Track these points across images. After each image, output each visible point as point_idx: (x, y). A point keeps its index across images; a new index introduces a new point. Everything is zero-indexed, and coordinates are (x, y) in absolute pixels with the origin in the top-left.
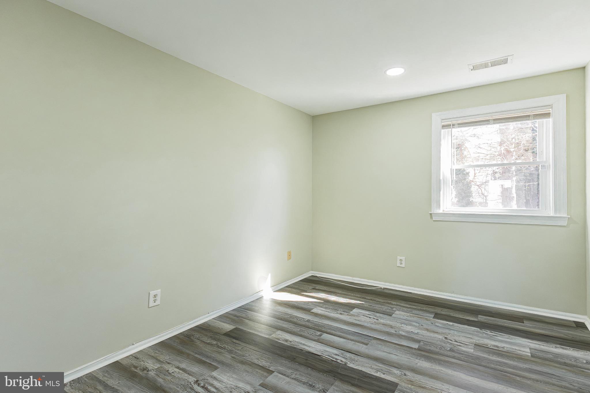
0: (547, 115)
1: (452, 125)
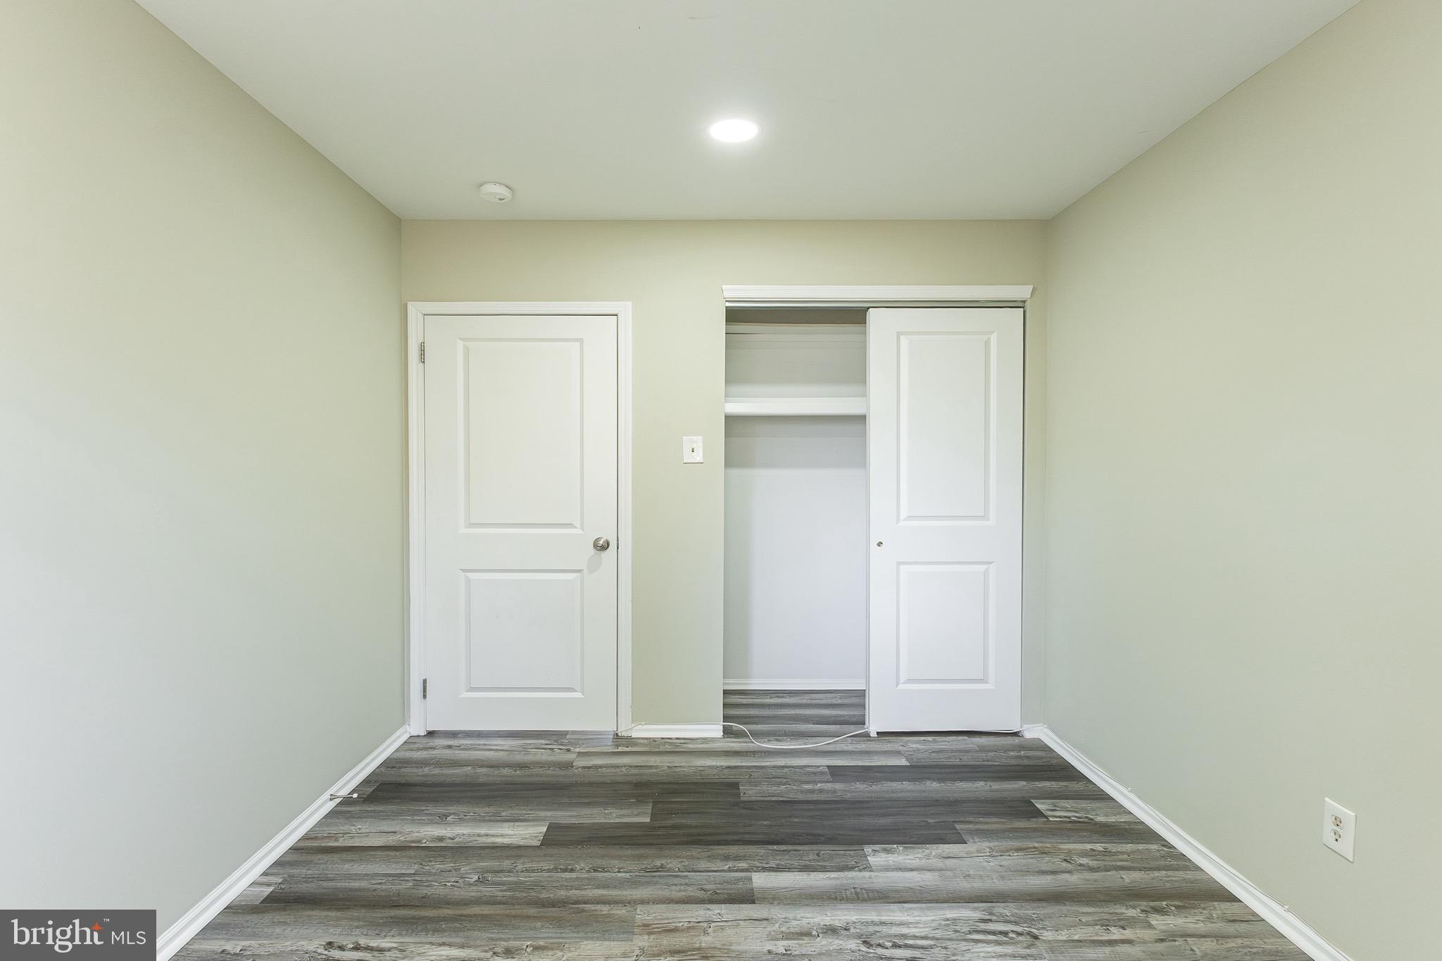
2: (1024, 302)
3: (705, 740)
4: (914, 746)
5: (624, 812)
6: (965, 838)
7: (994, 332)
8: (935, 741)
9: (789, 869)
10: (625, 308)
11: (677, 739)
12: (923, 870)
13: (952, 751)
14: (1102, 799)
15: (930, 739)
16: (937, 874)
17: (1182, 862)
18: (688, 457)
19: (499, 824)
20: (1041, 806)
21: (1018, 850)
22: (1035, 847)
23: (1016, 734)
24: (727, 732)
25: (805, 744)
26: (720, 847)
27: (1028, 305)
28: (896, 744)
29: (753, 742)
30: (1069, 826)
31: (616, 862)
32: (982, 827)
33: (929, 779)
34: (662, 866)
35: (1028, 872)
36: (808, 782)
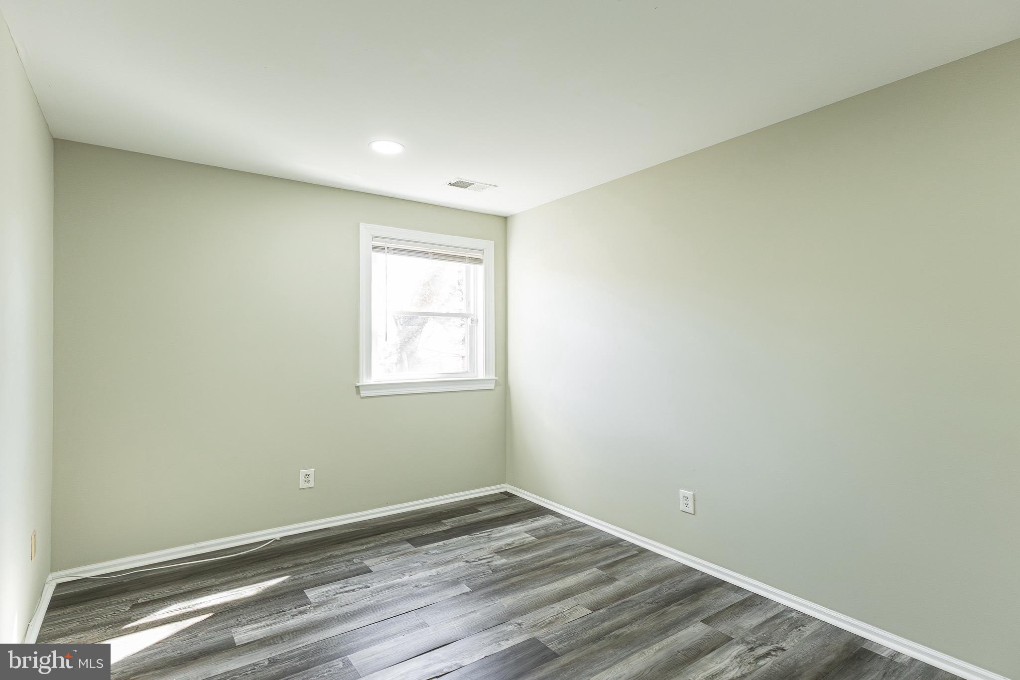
0: (479, 261)
1: (386, 248)
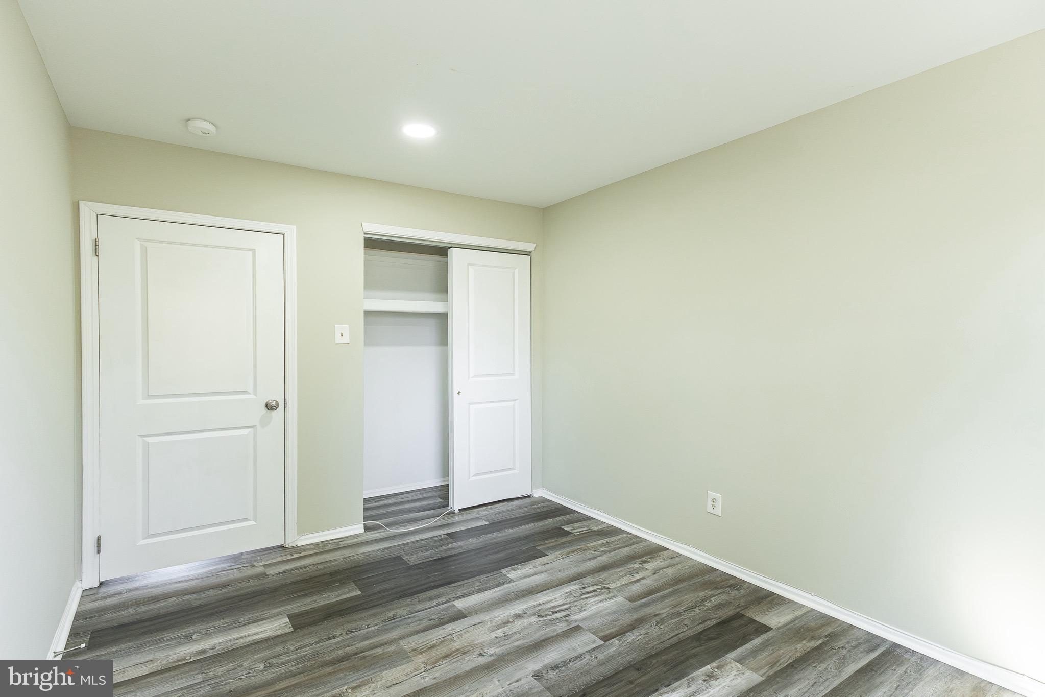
2: (530, 252)
3: (354, 536)
4: (484, 513)
5: (338, 592)
6: (546, 553)
7: (516, 268)
8: (491, 508)
9: (471, 594)
10: (291, 231)
11: (333, 540)
12: (537, 574)
13: (506, 511)
14: (588, 520)
15: (489, 507)
16: (546, 573)
17: (637, 540)
18: (339, 340)
19: (247, 627)
20: (567, 528)
21: (573, 552)
22: (579, 549)
23: (528, 497)
24: (367, 528)
25: (422, 525)
26: (421, 594)
27: (533, 254)
28: (473, 514)
29: (388, 531)
30: (585, 535)
31: (360, 623)
32: (549, 545)
33: (506, 528)
34: (394, 616)
35: (584, 561)
36: (442, 546)
